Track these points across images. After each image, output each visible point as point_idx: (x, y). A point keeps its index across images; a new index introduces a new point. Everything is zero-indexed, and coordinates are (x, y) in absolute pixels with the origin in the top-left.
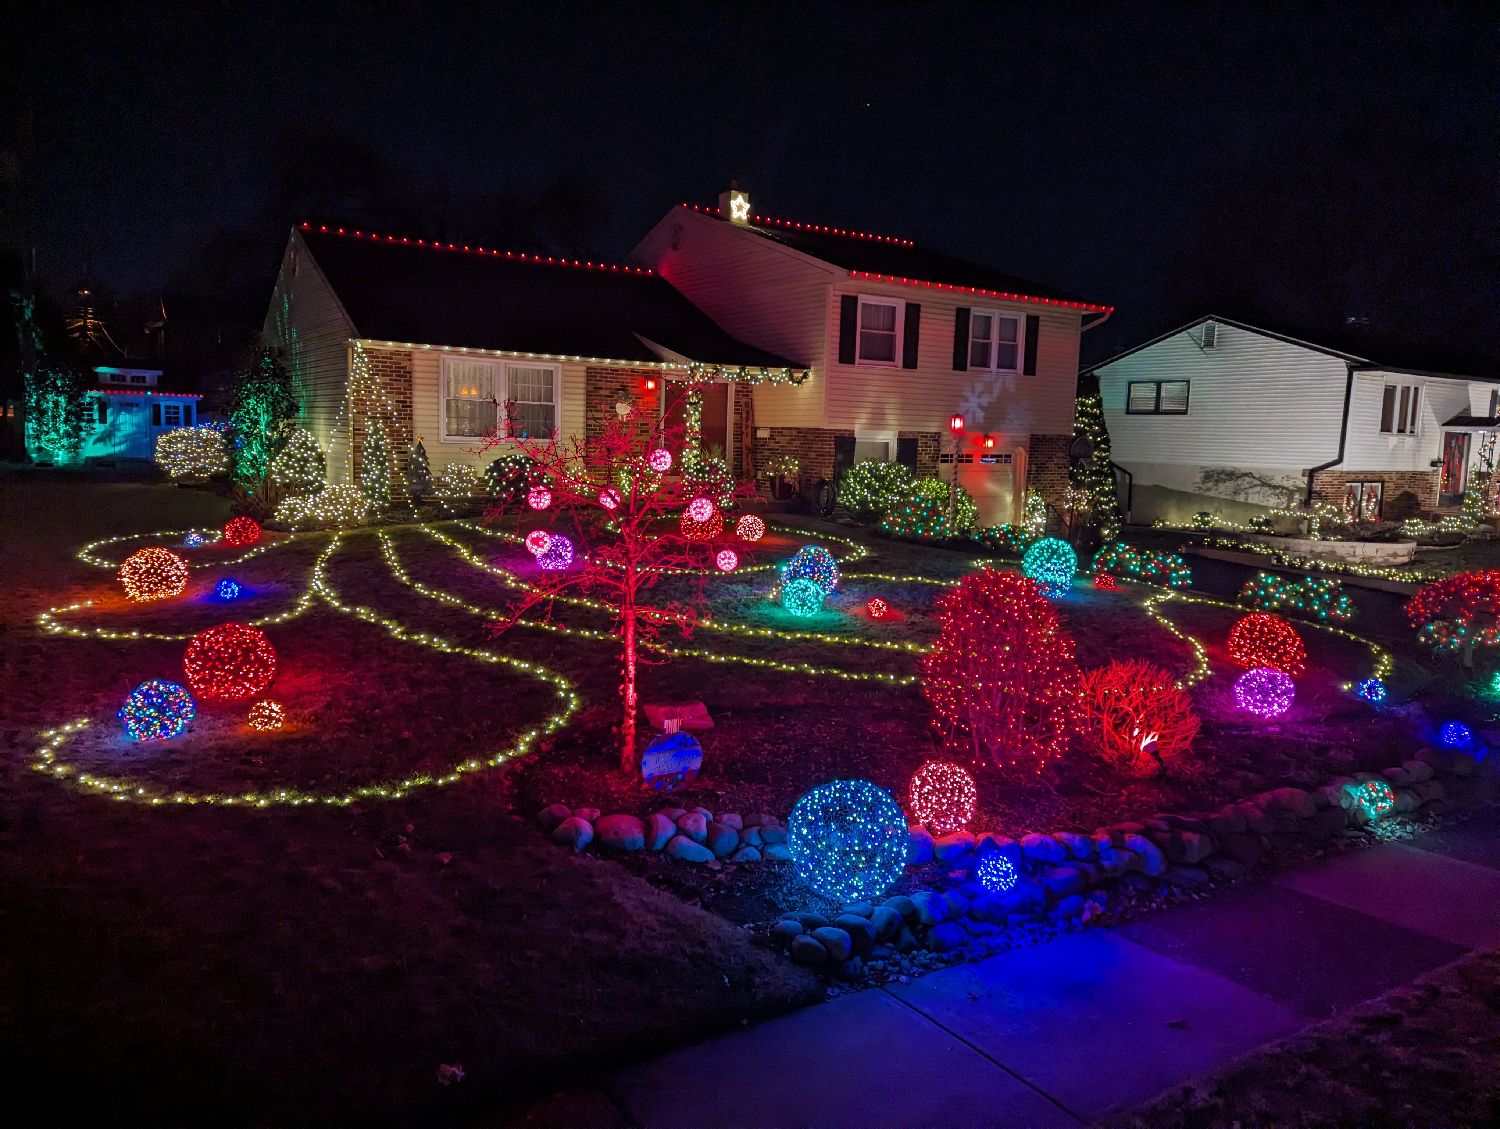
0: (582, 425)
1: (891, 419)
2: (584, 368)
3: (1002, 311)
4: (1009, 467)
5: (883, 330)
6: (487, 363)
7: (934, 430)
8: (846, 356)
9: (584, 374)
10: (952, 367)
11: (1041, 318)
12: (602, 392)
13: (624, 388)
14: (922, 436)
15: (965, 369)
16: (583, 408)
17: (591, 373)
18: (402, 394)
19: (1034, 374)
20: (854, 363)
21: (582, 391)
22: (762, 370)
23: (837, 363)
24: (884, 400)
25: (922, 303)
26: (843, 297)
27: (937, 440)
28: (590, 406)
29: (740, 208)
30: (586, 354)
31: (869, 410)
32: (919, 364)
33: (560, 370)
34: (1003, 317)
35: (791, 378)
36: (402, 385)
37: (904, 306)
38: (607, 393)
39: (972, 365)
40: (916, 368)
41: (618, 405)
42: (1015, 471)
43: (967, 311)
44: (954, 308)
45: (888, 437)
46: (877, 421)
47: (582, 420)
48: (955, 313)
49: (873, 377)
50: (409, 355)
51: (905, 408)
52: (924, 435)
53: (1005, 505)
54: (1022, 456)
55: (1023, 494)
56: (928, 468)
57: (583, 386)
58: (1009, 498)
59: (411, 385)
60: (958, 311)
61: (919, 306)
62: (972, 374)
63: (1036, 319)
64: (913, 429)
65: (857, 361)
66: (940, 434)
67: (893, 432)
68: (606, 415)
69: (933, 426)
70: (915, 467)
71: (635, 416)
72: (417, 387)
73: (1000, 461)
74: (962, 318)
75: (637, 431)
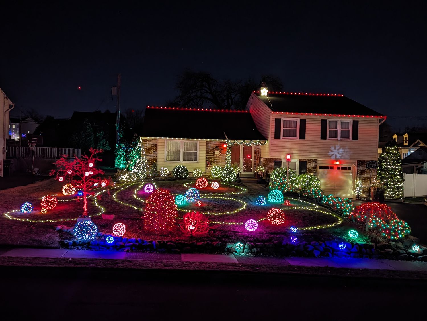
0: (205, 157)
1: (296, 155)
2: (206, 142)
3: (341, 120)
4: (350, 171)
5: (293, 128)
6: (179, 141)
7: (314, 159)
8: (277, 136)
9: (206, 143)
10: (320, 138)
11: (359, 121)
12: (210, 148)
13: (217, 147)
15: (325, 139)
16: (205, 153)
17: (208, 143)
18: (154, 150)
19: (357, 139)
20: (280, 138)
21: (205, 148)
22: (250, 141)
23: (274, 138)
24: (292, 149)
25: (306, 119)
26: (276, 119)
27: (315, 162)
28: (207, 152)
29: (264, 92)
30: (206, 138)
31: (286, 152)
32: (306, 138)
33: (199, 142)
34: (342, 121)
35: (261, 143)
36: (155, 148)
37: (299, 120)
38: (212, 148)
39: (329, 137)
40: (305, 139)
41: (215, 152)
42: (353, 173)
43: (326, 121)
44: (321, 120)
45: (296, 161)
47: (205, 156)
48: (321, 121)
49: (288, 143)
50: (157, 140)
51: (301, 152)
52: (309, 160)
53: (349, 184)
54: (354, 167)
55: (355, 180)
56: (312, 171)
57: (205, 146)
58: (350, 182)
59: (157, 148)
60: (322, 120)
61: (305, 120)
62: (329, 140)
63: (358, 121)
64: (304, 158)
65: (281, 138)
66: (316, 160)
67: (297, 159)
68: (212, 155)
69: (313, 157)
70: (306, 171)
71: (221, 155)
72: (159, 148)
73: (346, 169)
74: (324, 123)
75: (221, 159)
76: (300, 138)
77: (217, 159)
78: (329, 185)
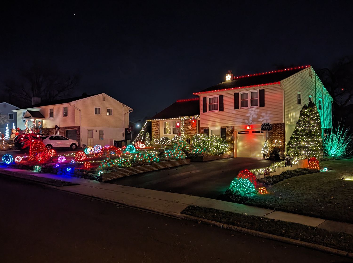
1: (217, 123)
4: (263, 134)
5: (215, 103)
6: (170, 121)
8: (205, 111)
10: (234, 108)
13: (190, 123)
14: (227, 127)
15: (238, 108)
18: (158, 128)
19: (264, 106)
23: (203, 112)
24: (215, 119)
26: (203, 98)
29: (228, 78)
31: (211, 122)
32: (224, 109)
34: (251, 92)
36: (158, 126)
37: (219, 96)
38: (187, 124)
39: (241, 107)
41: (189, 126)
43: (238, 93)
45: (218, 128)
46: (214, 124)
49: (212, 114)
50: (159, 121)
51: (221, 120)
52: (228, 127)
56: (230, 135)
60: (235, 94)
61: (223, 96)
62: (241, 109)
63: (264, 90)
64: (224, 125)
65: (207, 111)
66: (233, 127)
67: (219, 127)
68: (187, 128)
69: (230, 125)
70: (226, 135)
71: (191, 128)
72: (160, 126)
73: (260, 133)
74: (236, 95)
75: (192, 131)
76: (220, 111)
77: (190, 131)
78: (246, 147)
